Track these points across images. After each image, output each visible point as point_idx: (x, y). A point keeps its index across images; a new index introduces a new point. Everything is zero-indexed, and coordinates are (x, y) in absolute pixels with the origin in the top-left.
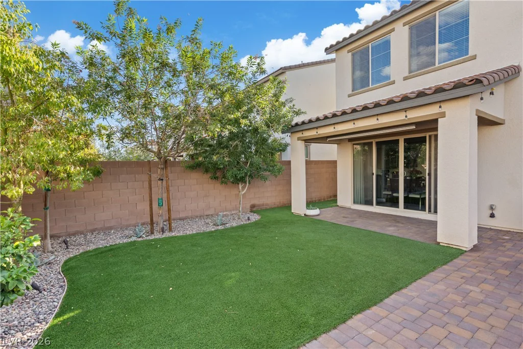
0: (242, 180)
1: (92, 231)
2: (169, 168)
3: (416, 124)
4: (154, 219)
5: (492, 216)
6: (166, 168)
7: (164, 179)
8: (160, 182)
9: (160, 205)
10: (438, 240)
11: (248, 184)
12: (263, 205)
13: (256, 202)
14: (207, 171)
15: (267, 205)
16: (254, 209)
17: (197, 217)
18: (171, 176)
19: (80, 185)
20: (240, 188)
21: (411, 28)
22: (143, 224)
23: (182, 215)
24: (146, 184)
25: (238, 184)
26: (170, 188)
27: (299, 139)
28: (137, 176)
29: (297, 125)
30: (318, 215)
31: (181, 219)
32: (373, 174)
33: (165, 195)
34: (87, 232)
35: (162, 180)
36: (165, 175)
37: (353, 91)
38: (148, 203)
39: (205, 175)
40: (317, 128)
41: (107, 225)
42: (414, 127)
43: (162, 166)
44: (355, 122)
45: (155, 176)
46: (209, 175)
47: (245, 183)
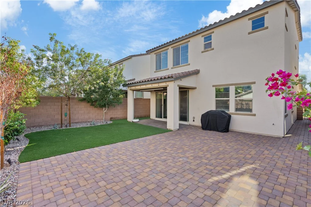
0: (104, 106)
1: (33, 127)
2: (70, 100)
3: (163, 88)
4: (63, 123)
5: (194, 121)
6: (69, 100)
7: (68, 105)
8: (66, 106)
9: (66, 116)
10: (167, 128)
11: (107, 108)
12: (116, 118)
13: (113, 116)
14: (88, 102)
15: (119, 118)
16: (112, 120)
17: (84, 122)
18: (71, 104)
19: (35, 105)
20: (104, 109)
21: (174, 50)
22: (58, 124)
23: (76, 121)
24: (60, 107)
25: (103, 108)
26: (71, 109)
27: (130, 90)
28: (55, 103)
29: (128, 84)
30: (138, 122)
31: (75, 123)
32: (162, 105)
33: (68, 112)
34: (31, 127)
35: (67, 105)
36: (68, 103)
37: (156, 70)
38: (60, 115)
39: (88, 103)
40: (135, 86)
41: (40, 124)
42: (163, 89)
43: (67, 100)
44: (146, 85)
45: (64, 104)
46: (90, 104)
47: (106, 107)
